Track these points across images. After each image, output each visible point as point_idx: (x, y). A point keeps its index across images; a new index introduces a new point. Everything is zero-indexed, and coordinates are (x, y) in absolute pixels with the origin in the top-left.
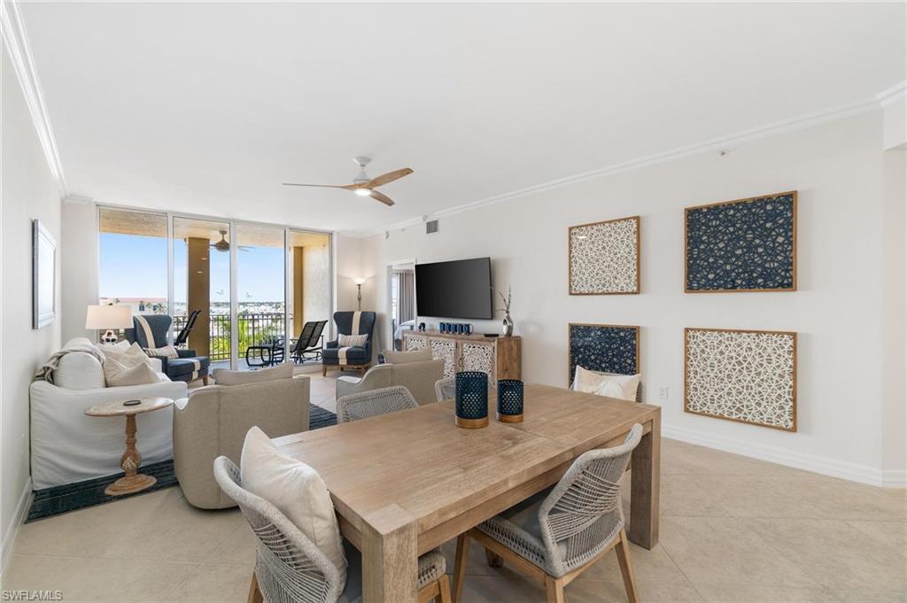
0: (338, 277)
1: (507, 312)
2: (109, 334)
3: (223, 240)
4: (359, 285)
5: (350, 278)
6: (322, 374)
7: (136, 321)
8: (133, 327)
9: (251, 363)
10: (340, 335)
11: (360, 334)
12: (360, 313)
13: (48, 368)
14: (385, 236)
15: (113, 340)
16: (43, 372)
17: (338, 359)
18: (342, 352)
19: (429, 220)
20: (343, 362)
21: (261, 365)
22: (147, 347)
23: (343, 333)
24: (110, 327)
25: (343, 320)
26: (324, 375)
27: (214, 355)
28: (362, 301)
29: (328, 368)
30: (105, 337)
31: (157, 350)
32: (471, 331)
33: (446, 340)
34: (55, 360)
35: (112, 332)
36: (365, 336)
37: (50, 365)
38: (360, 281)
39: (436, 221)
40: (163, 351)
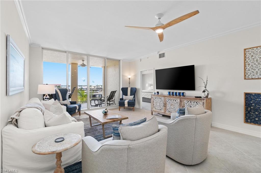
0: (122, 75)
1: (205, 87)
2: (46, 96)
3: (83, 63)
4: (129, 78)
5: (126, 76)
6: (118, 109)
7: (56, 91)
8: (55, 93)
9: (92, 105)
10: (124, 96)
11: (131, 95)
12: (130, 88)
13: (14, 118)
14: (140, 60)
15: (48, 98)
16: (11, 120)
17: (125, 104)
18: (126, 102)
19: (160, 53)
20: (126, 105)
21: (95, 106)
22: (60, 101)
23: (125, 95)
24: (47, 93)
25: (125, 91)
26: (119, 110)
27: (79, 102)
28: (130, 84)
29: (121, 107)
30: (45, 97)
31: (63, 102)
32: (185, 95)
33: (174, 98)
34: (17, 113)
35: (47, 95)
36: (133, 96)
37: (14, 116)
38: (130, 77)
39: (164, 53)
40: (65, 102)
